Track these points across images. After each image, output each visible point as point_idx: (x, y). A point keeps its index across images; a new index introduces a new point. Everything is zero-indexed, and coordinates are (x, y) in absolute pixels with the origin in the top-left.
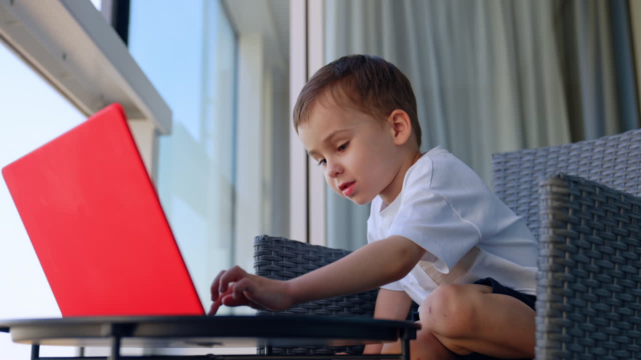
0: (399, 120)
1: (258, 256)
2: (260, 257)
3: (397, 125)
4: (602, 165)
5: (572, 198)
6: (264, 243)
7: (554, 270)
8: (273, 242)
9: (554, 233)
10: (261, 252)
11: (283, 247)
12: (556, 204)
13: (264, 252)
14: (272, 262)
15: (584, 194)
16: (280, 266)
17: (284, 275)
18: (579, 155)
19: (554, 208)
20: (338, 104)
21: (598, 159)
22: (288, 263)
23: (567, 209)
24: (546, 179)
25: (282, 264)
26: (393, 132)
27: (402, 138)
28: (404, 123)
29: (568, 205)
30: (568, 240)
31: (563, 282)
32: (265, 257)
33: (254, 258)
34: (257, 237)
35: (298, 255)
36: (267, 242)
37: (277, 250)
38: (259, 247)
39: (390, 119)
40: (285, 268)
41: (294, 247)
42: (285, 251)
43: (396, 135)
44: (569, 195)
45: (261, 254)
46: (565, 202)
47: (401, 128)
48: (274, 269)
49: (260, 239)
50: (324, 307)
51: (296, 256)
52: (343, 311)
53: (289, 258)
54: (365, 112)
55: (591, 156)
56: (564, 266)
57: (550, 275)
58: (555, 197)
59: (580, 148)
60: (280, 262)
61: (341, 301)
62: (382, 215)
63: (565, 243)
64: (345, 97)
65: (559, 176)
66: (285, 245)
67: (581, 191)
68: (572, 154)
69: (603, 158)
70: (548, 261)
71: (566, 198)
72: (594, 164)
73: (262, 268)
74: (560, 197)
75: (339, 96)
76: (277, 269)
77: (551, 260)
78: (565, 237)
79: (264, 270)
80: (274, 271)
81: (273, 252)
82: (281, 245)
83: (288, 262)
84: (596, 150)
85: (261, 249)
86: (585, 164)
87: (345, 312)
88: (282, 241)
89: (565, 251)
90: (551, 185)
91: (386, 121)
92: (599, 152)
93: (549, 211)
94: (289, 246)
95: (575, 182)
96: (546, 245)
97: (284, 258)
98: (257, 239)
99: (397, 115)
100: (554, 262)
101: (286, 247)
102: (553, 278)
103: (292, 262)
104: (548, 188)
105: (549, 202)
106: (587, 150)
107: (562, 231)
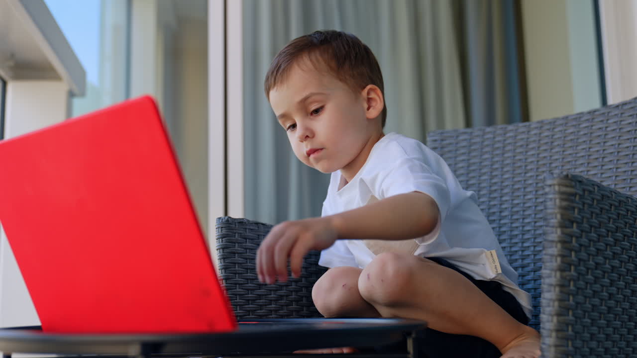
0: (373, 95)
1: (222, 238)
2: (223, 239)
3: (369, 100)
4: (539, 147)
5: (577, 197)
6: (227, 225)
7: (562, 270)
8: (237, 224)
9: (563, 233)
10: (224, 234)
11: (246, 229)
12: (565, 204)
13: (227, 234)
14: (237, 245)
15: (586, 193)
16: (243, 248)
17: (247, 257)
18: (516, 136)
19: (561, 208)
20: (316, 69)
21: (534, 141)
22: (250, 245)
23: (574, 208)
24: (554, 178)
25: (245, 246)
26: (366, 106)
27: (374, 113)
28: (377, 98)
29: (575, 205)
30: (574, 239)
31: (570, 281)
32: (228, 239)
33: (216, 241)
34: (220, 218)
35: (260, 237)
36: (230, 224)
37: (241, 232)
38: (223, 229)
39: (365, 93)
40: (248, 250)
41: (257, 228)
42: (248, 234)
43: (368, 109)
44: (575, 195)
45: (225, 236)
46: (572, 201)
47: (373, 104)
48: (239, 252)
49: (223, 221)
50: (285, 288)
51: (258, 238)
52: (302, 291)
53: (252, 239)
54: (341, 80)
55: (528, 138)
56: (570, 265)
57: (558, 274)
58: (564, 197)
59: (516, 130)
60: (244, 244)
61: (300, 281)
62: (340, 195)
63: (571, 242)
64: (323, 63)
65: (567, 176)
66: (248, 227)
67: (584, 190)
68: (508, 135)
69: (539, 140)
70: (556, 261)
71: (573, 198)
72: (530, 146)
73: (226, 251)
74: (568, 197)
75: (318, 61)
76: (241, 252)
77: (559, 259)
78: (572, 236)
79: (227, 252)
80: (238, 253)
81: (237, 235)
82: (244, 227)
83: (251, 243)
84: (533, 132)
85: (224, 231)
86: (521, 146)
87: (304, 292)
88: (245, 223)
89: (571, 250)
90: (559, 185)
91: (360, 93)
92: (535, 134)
93: (557, 211)
94: (252, 228)
95: (580, 182)
96: (554, 244)
97: (248, 240)
98: (221, 221)
99: (371, 89)
100: (562, 262)
101: (249, 229)
102: (562, 277)
103: (254, 244)
104: (557, 188)
105: (558, 201)
106: (523, 132)
107: (568, 230)
